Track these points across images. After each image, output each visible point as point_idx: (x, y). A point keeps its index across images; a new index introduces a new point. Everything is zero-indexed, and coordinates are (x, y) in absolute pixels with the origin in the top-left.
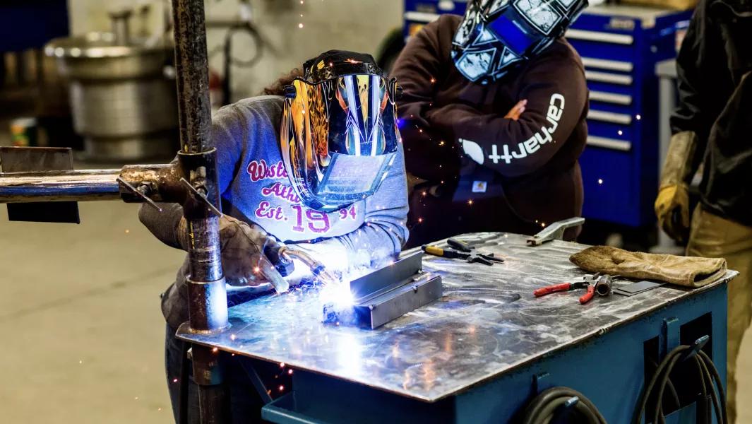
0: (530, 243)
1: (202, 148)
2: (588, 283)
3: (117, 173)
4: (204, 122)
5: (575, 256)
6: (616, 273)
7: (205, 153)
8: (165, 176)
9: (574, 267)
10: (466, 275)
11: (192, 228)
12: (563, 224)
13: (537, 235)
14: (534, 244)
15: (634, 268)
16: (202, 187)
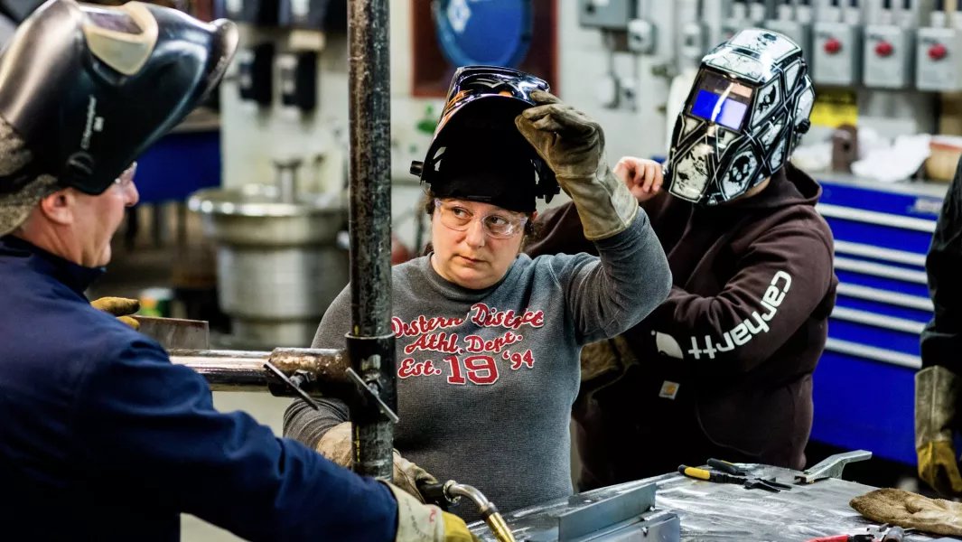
0: (799, 480)
1: (377, 331)
2: (872, 536)
3: (265, 357)
4: (382, 298)
5: (856, 500)
6: (910, 525)
7: (381, 337)
8: (327, 365)
9: (856, 514)
10: (712, 517)
11: (358, 434)
12: (843, 458)
13: (808, 471)
14: (803, 482)
15: (935, 520)
16: (374, 382)
